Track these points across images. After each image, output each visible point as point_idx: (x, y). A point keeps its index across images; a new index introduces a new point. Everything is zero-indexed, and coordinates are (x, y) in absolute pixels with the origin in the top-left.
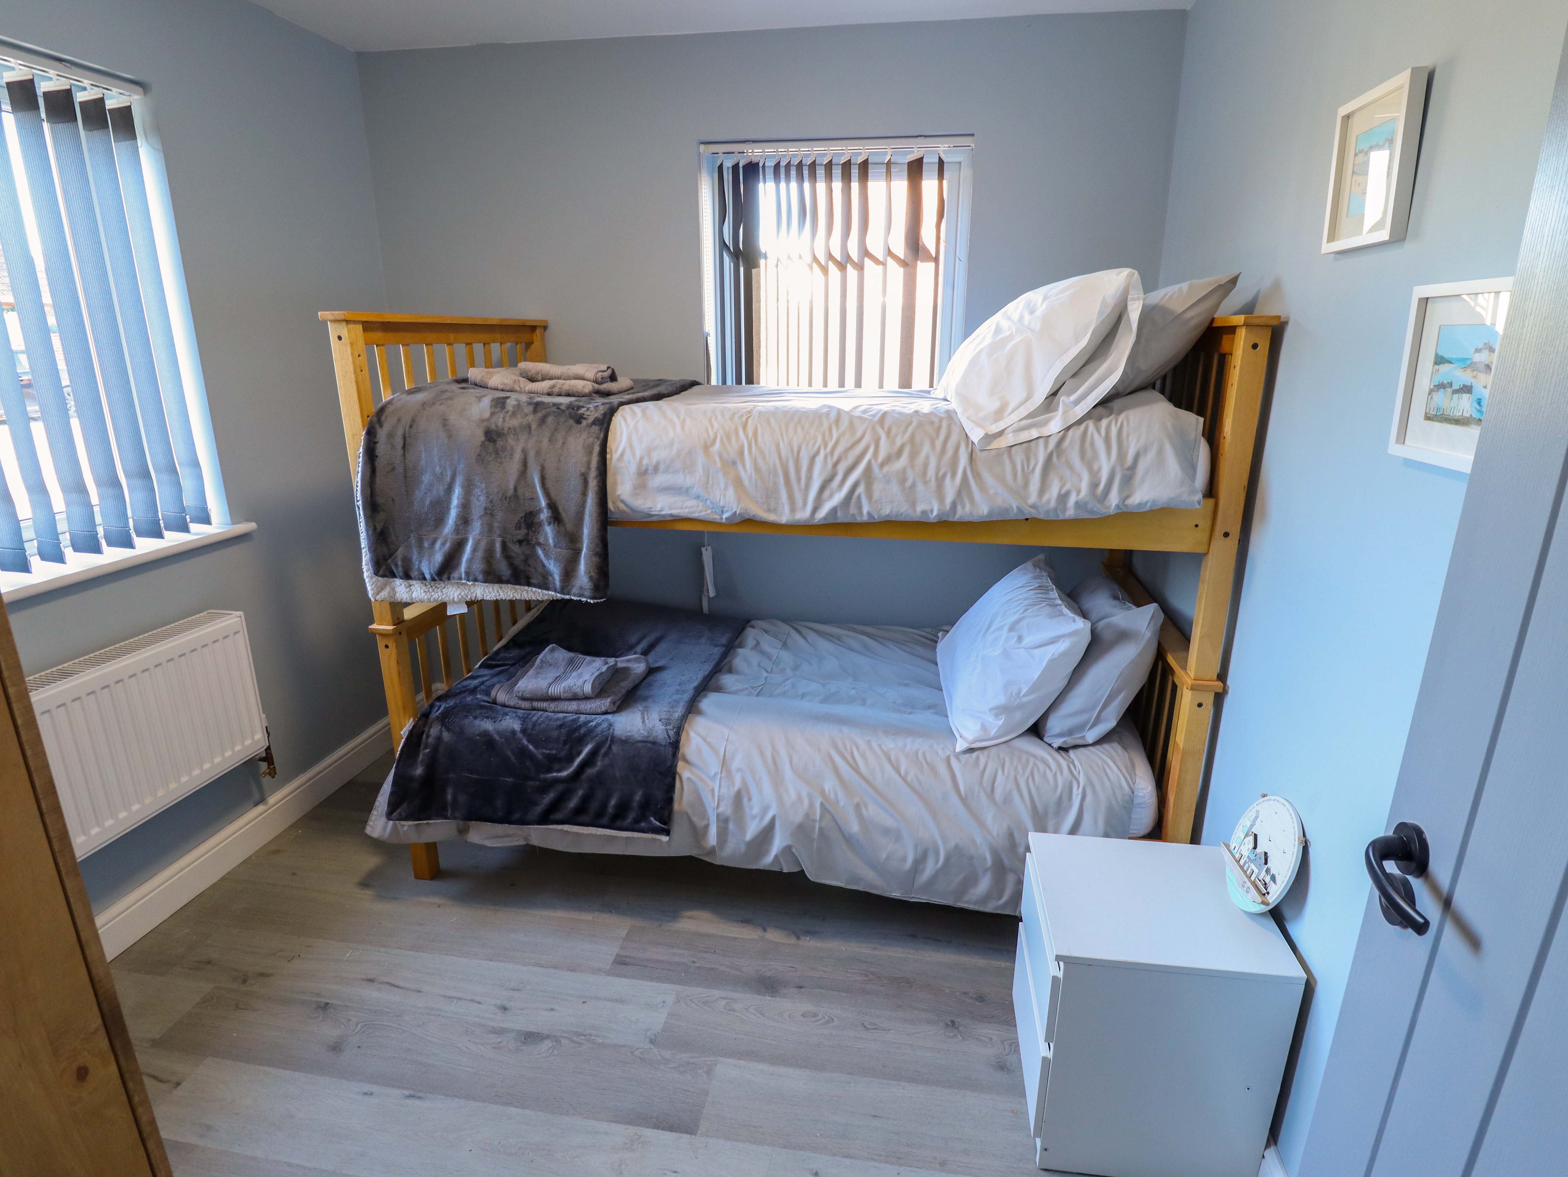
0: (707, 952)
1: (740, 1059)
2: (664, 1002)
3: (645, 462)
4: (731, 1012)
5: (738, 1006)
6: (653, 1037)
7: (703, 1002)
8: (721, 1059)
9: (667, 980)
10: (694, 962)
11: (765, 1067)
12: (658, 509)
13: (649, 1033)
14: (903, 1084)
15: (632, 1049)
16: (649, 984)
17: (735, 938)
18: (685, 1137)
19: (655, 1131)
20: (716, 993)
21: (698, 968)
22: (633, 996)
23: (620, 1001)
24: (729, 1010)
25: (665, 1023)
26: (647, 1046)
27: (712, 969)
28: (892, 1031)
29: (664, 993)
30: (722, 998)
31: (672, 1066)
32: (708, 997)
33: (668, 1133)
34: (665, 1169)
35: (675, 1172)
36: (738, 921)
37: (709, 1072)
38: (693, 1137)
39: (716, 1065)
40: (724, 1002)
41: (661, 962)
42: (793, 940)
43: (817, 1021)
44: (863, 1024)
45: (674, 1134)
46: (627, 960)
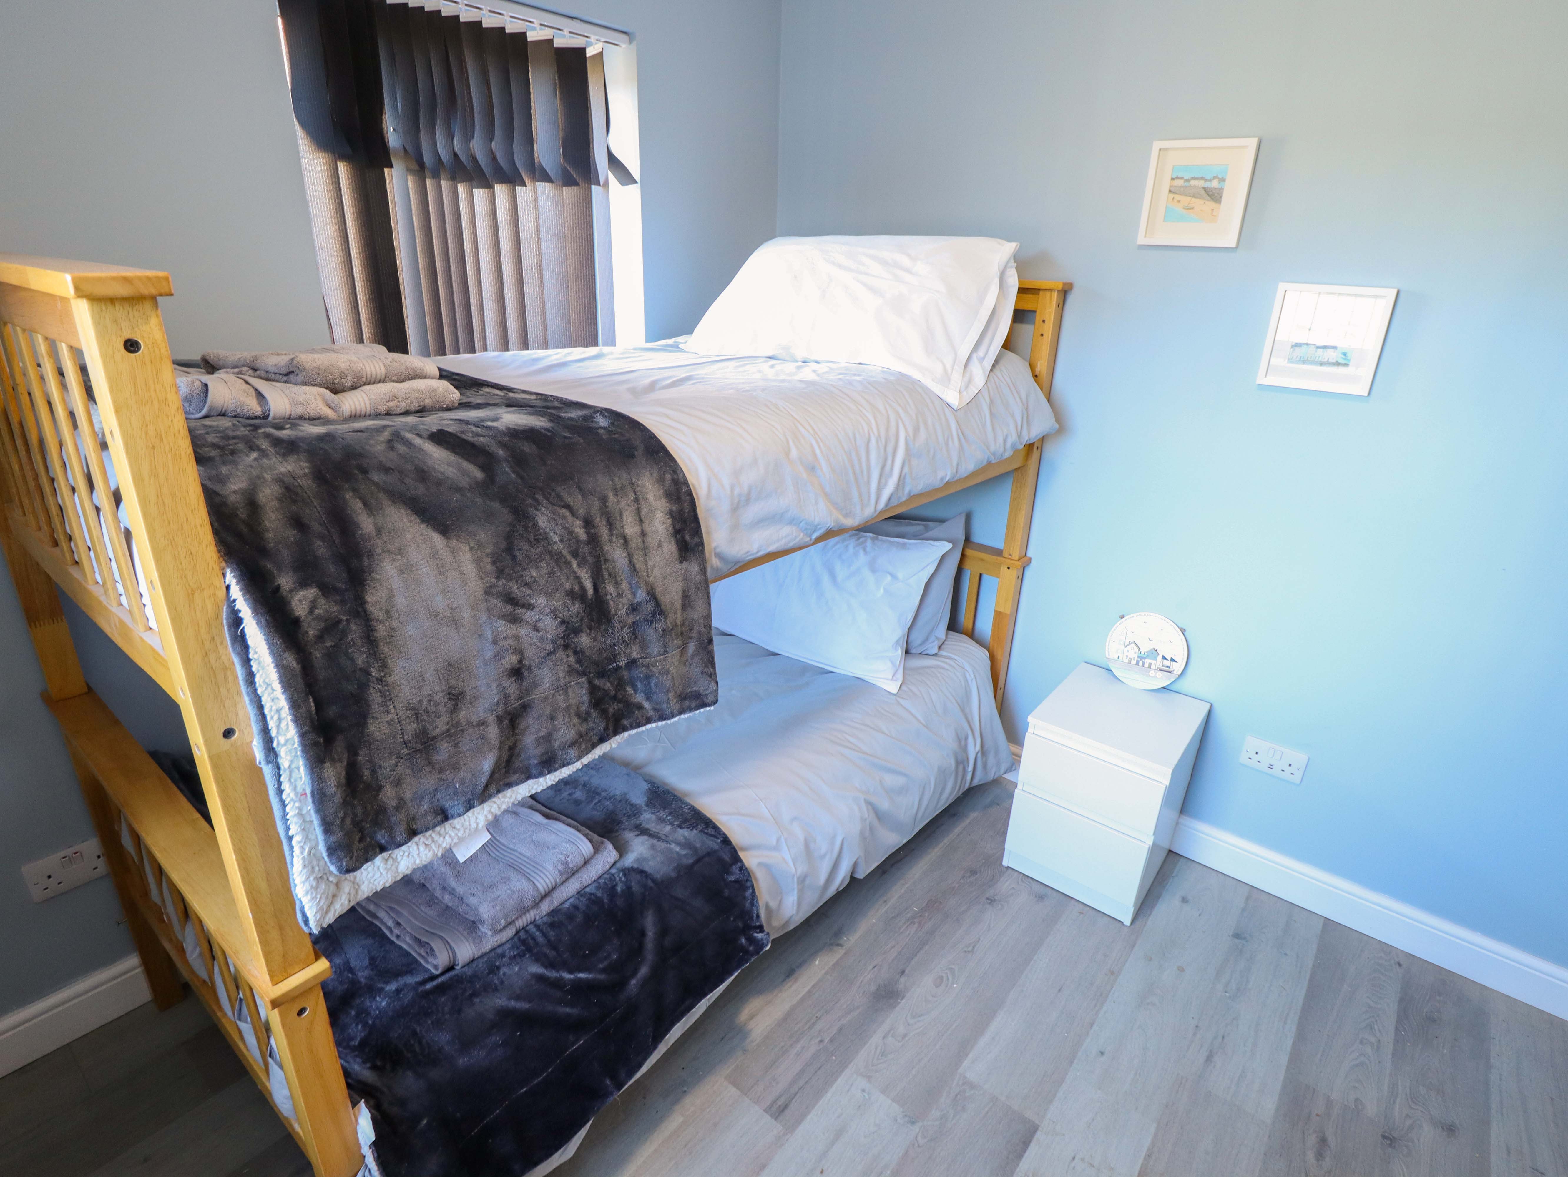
0: (814, 1024)
1: (967, 1055)
2: (863, 1091)
3: (736, 492)
4: (907, 1038)
5: (901, 1030)
6: (907, 1119)
7: (882, 1056)
8: (960, 1070)
9: (833, 1076)
10: (821, 1041)
11: (983, 1042)
12: (755, 551)
13: (899, 1120)
14: (1035, 958)
15: (914, 1145)
16: (829, 1095)
17: (809, 992)
18: (1039, 1135)
19: (1024, 1159)
20: (875, 1040)
21: (832, 1040)
22: (839, 1117)
23: (839, 1133)
24: (903, 1038)
25: (893, 1100)
26: (916, 1128)
27: (840, 1030)
28: (982, 938)
29: (851, 1086)
30: (884, 1038)
31: (952, 1116)
32: (876, 1049)
33: (1029, 1148)
34: (1069, 1166)
35: (1074, 1158)
36: (783, 981)
37: (972, 1086)
38: (1040, 1129)
39: (965, 1077)
40: (890, 1039)
41: (802, 1071)
42: (839, 953)
43: (948, 979)
44: (965, 952)
45: (1032, 1145)
46: (779, 1103)
